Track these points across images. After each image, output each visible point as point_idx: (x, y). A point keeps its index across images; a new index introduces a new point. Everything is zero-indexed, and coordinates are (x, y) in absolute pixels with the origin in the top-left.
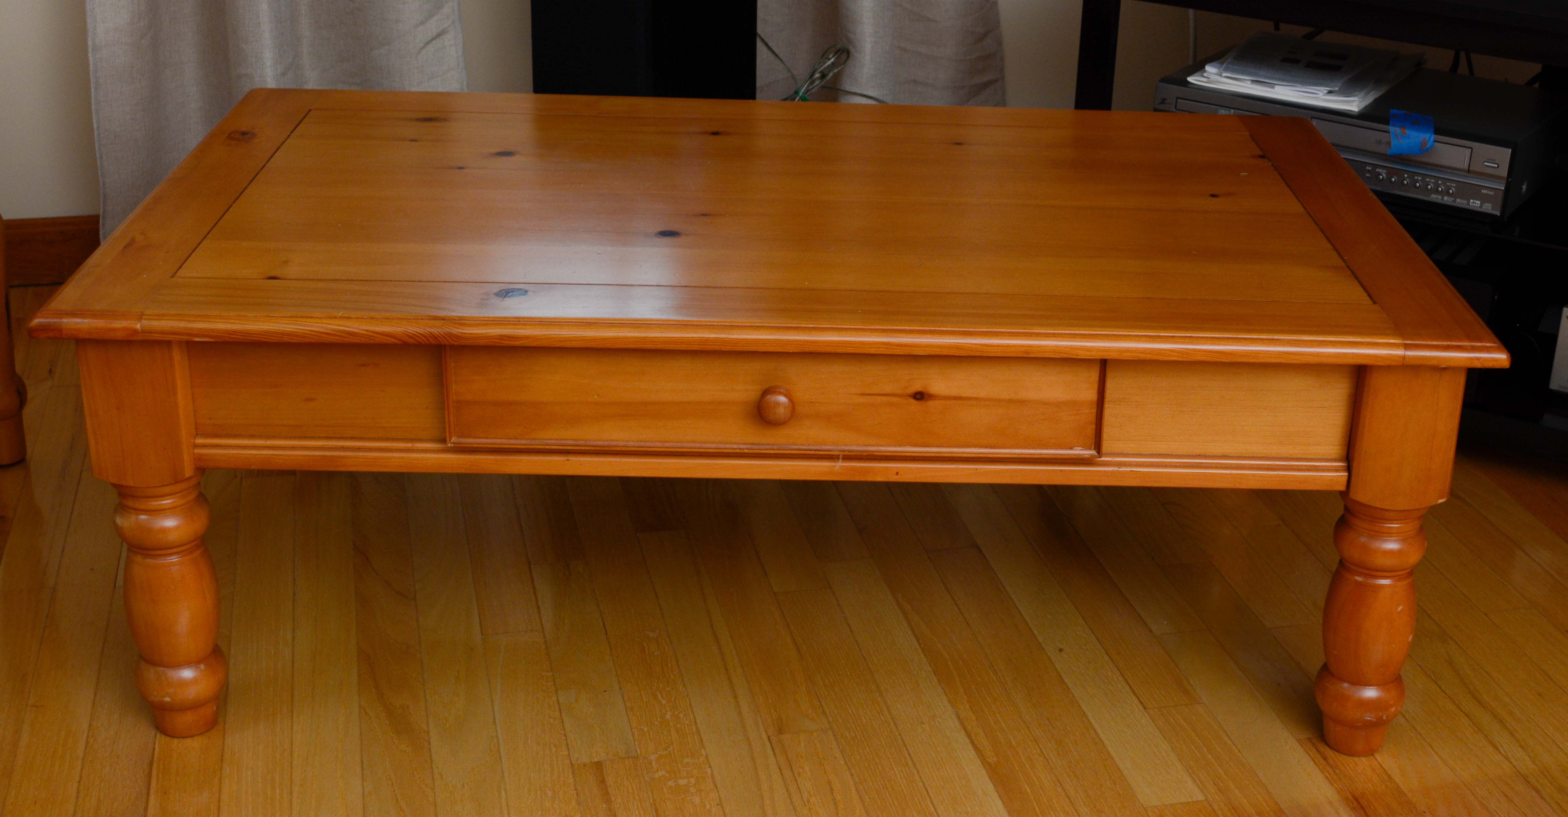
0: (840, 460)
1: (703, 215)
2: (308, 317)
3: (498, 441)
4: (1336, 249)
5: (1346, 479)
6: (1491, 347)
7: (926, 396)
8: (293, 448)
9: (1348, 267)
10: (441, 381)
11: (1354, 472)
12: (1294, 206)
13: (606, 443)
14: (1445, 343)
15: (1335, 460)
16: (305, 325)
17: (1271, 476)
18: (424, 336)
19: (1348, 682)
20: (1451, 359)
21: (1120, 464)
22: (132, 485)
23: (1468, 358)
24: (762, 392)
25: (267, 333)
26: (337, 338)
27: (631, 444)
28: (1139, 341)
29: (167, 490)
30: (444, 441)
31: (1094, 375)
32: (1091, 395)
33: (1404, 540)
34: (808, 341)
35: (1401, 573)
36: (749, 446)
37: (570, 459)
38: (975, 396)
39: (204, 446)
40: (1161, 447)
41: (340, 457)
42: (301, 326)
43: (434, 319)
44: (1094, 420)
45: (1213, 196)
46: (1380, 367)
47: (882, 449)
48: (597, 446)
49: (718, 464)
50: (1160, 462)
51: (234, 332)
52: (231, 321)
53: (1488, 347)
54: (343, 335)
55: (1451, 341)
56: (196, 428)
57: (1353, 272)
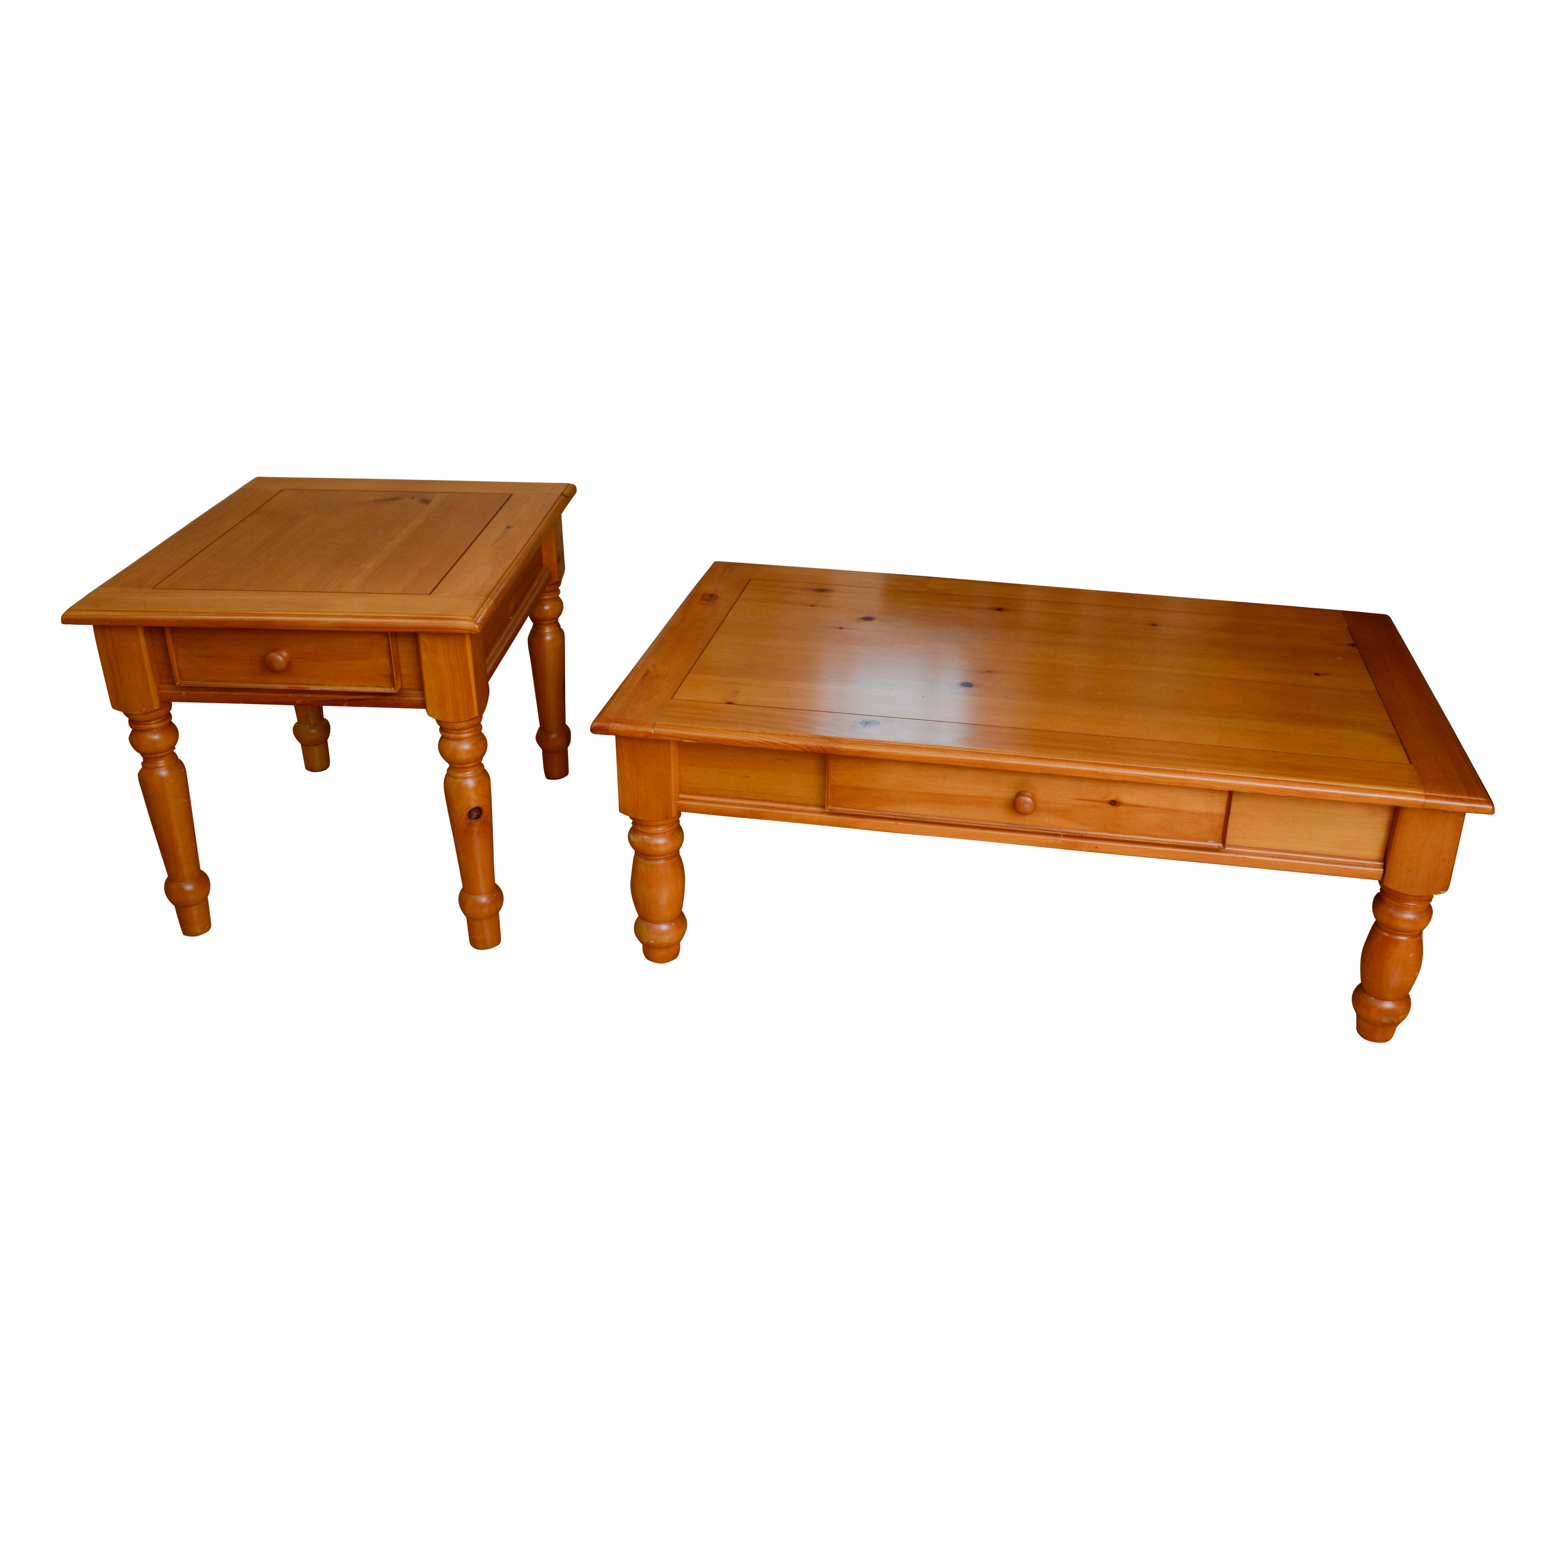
0: (1062, 837)
1: (988, 672)
2: (750, 732)
3: (855, 810)
4: (1392, 721)
5: (1382, 873)
6: (1483, 801)
7: (1117, 803)
8: (735, 804)
9: (1398, 734)
10: (824, 772)
11: (1388, 868)
12: (1369, 685)
13: (920, 817)
14: (1452, 796)
15: (1376, 861)
16: (748, 737)
17: (1333, 867)
18: (817, 748)
19: (1374, 997)
20: (1455, 806)
21: (1237, 853)
22: (641, 819)
23: (1466, 807)
24: (1016, 794)
25: (725, 740)
26: (766, 746)
27: (935, 818)
28: (1255, 781)
29: (661, 822)
30: (823, 807)
31: (1225, 799)
32: (1222, 810)
33: (1417, 914)
34: (1047, 767)
35: (1413, 933)
36: (1006, 825)
37: (898, 823)
38: (1148, 805)
39: (684, 799)
40: (1265, 844)
41: (763, 812)
42: (746, 737)
43: (823, 738)
44: (1222, 826)
45: (1317, 674)
46: (1409, 808)
47: (1088, 833)
48: (914, 818)
49: (987, 833)
50: (1263, 853)
51: (707, 738)
52: (706, 732)
53: (1480, 801)
54: (769, 744)
55: (1456, 795)
56: (680, 788)
57: (1400, 739)
